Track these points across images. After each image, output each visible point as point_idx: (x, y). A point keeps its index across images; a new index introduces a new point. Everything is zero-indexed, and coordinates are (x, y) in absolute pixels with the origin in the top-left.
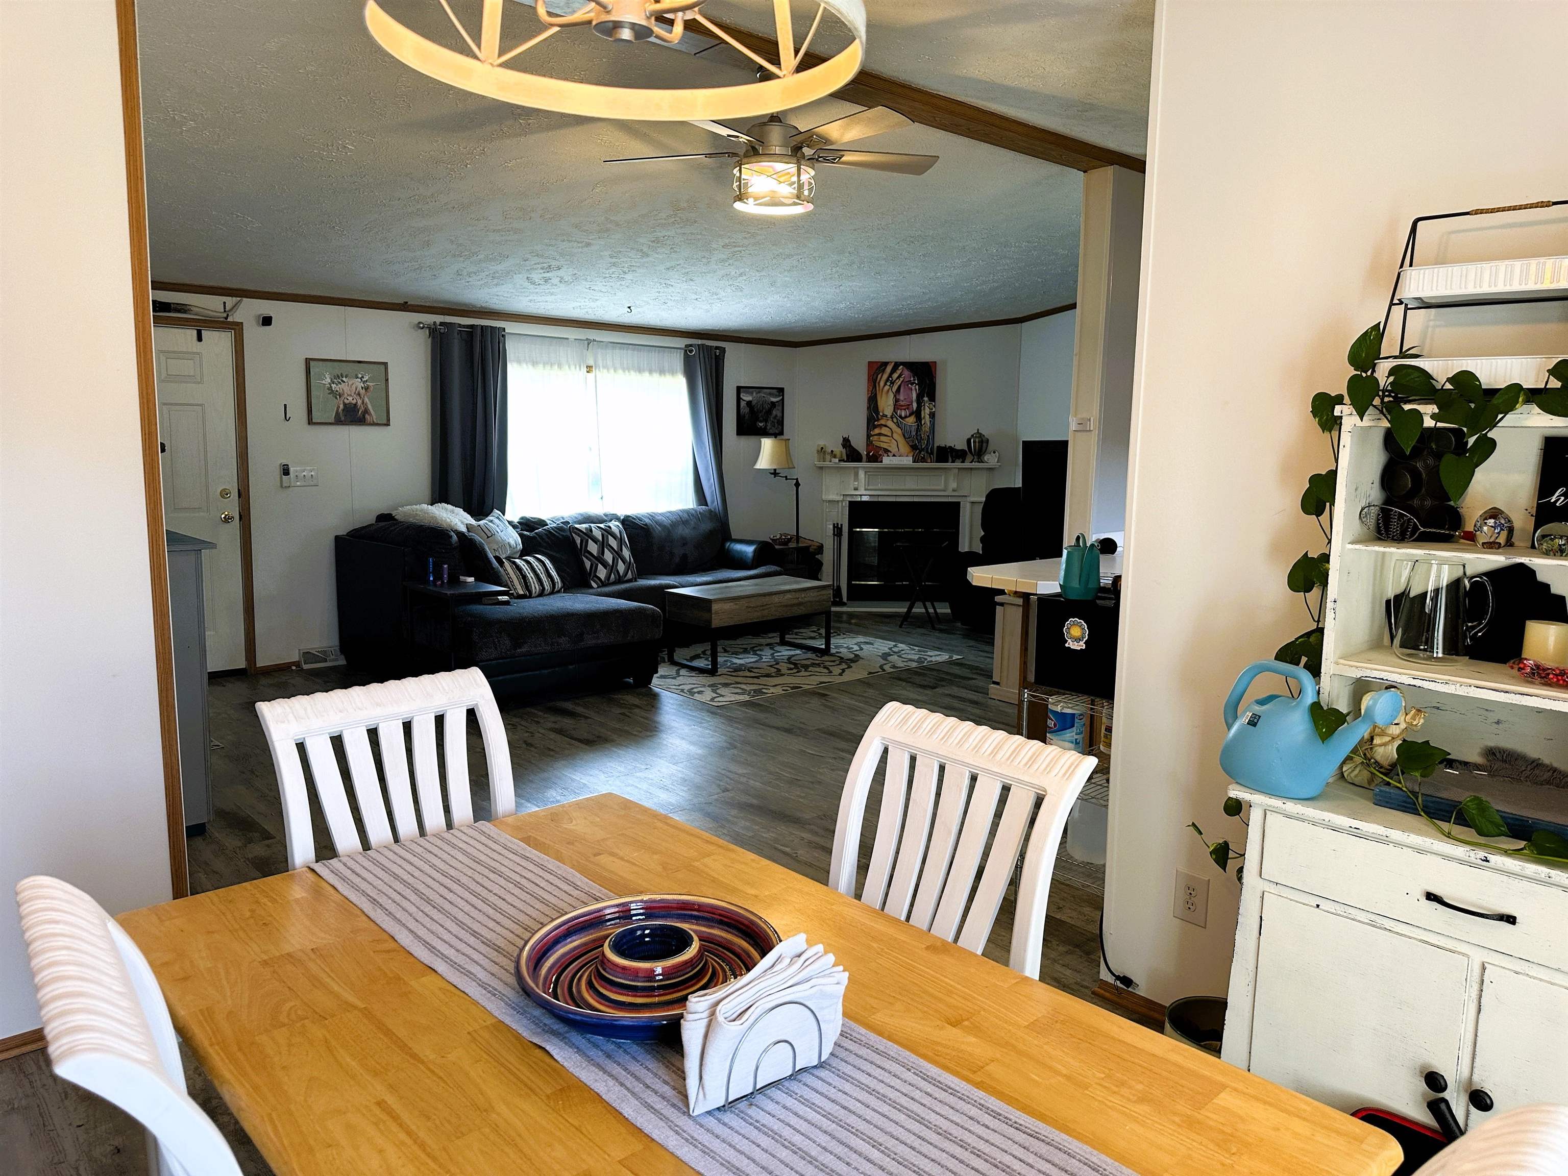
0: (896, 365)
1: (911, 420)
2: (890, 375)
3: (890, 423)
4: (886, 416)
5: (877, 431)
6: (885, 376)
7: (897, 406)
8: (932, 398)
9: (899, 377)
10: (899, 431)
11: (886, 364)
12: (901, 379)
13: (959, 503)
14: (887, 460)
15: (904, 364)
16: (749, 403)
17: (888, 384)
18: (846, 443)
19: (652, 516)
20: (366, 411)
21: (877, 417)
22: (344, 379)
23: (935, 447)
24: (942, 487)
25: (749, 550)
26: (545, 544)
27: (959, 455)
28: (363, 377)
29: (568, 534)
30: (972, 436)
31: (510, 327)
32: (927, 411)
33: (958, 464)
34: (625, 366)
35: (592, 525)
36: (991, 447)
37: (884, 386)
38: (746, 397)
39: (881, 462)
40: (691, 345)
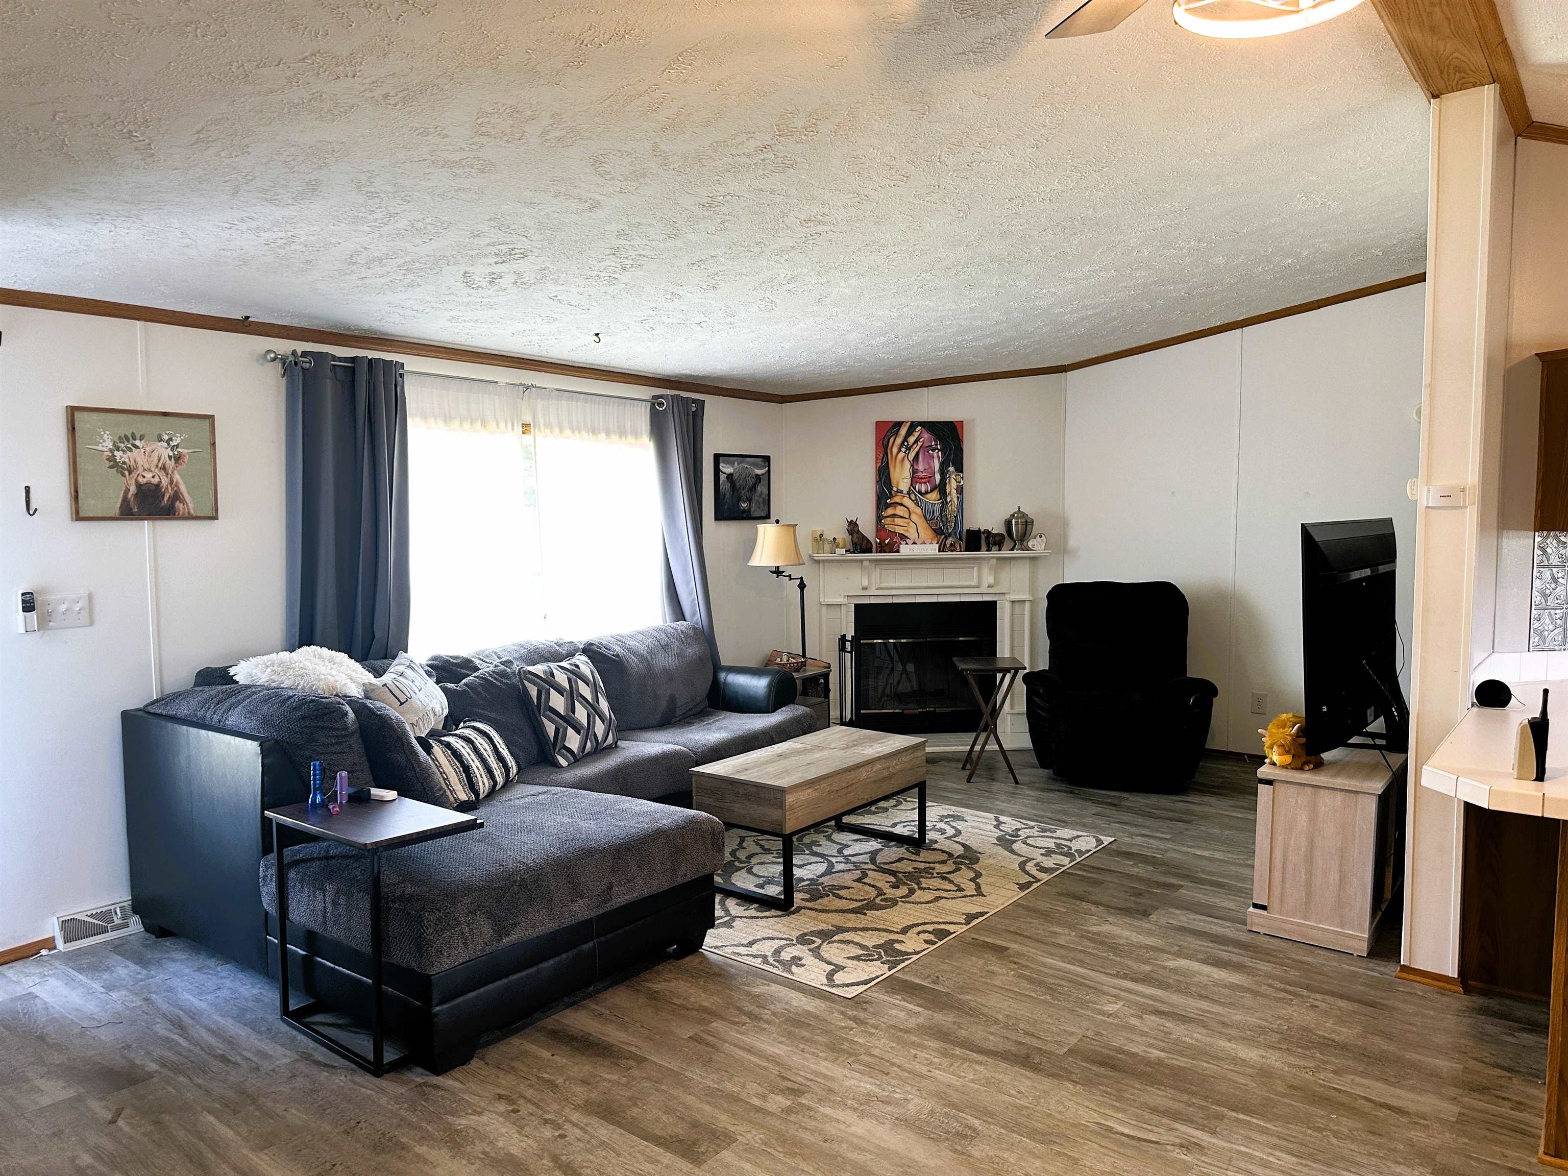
0: (913, 426)
1: (934, 496)
2: (905, 439)
3: (907, 501)
4: (901, 492)
5: (890, 511)
6: (899, 441)
7: (914, 479)
8: (960, 469)
9: (916, 442)
10: (918, 510)
11: (899, 424)
12: (920, 444)
13: (995, 603)
14: (906, 550)
15: (922, 424)
16: (729, 477)
17: (903, 450)
18: (853, 527)
19: (619, 640)
20: (177, 496)
21: (890, 493)
22: (137, 443)
23: (965, 530)
24: (974, 582)
25: (759, 685)
26: (481, 702)
27: (994, 541)
28: (171, 439)
29: (515, 680)
30: (1013, 515)
31: (411, 363)
32: (954, 484)
33: (995, 553)
34: (574, 424)
35: (550, 664)
36: (1036, 530)
37: (898, 453)
38: (726, 469)
39: (898, 551)
40: (661, 397)
